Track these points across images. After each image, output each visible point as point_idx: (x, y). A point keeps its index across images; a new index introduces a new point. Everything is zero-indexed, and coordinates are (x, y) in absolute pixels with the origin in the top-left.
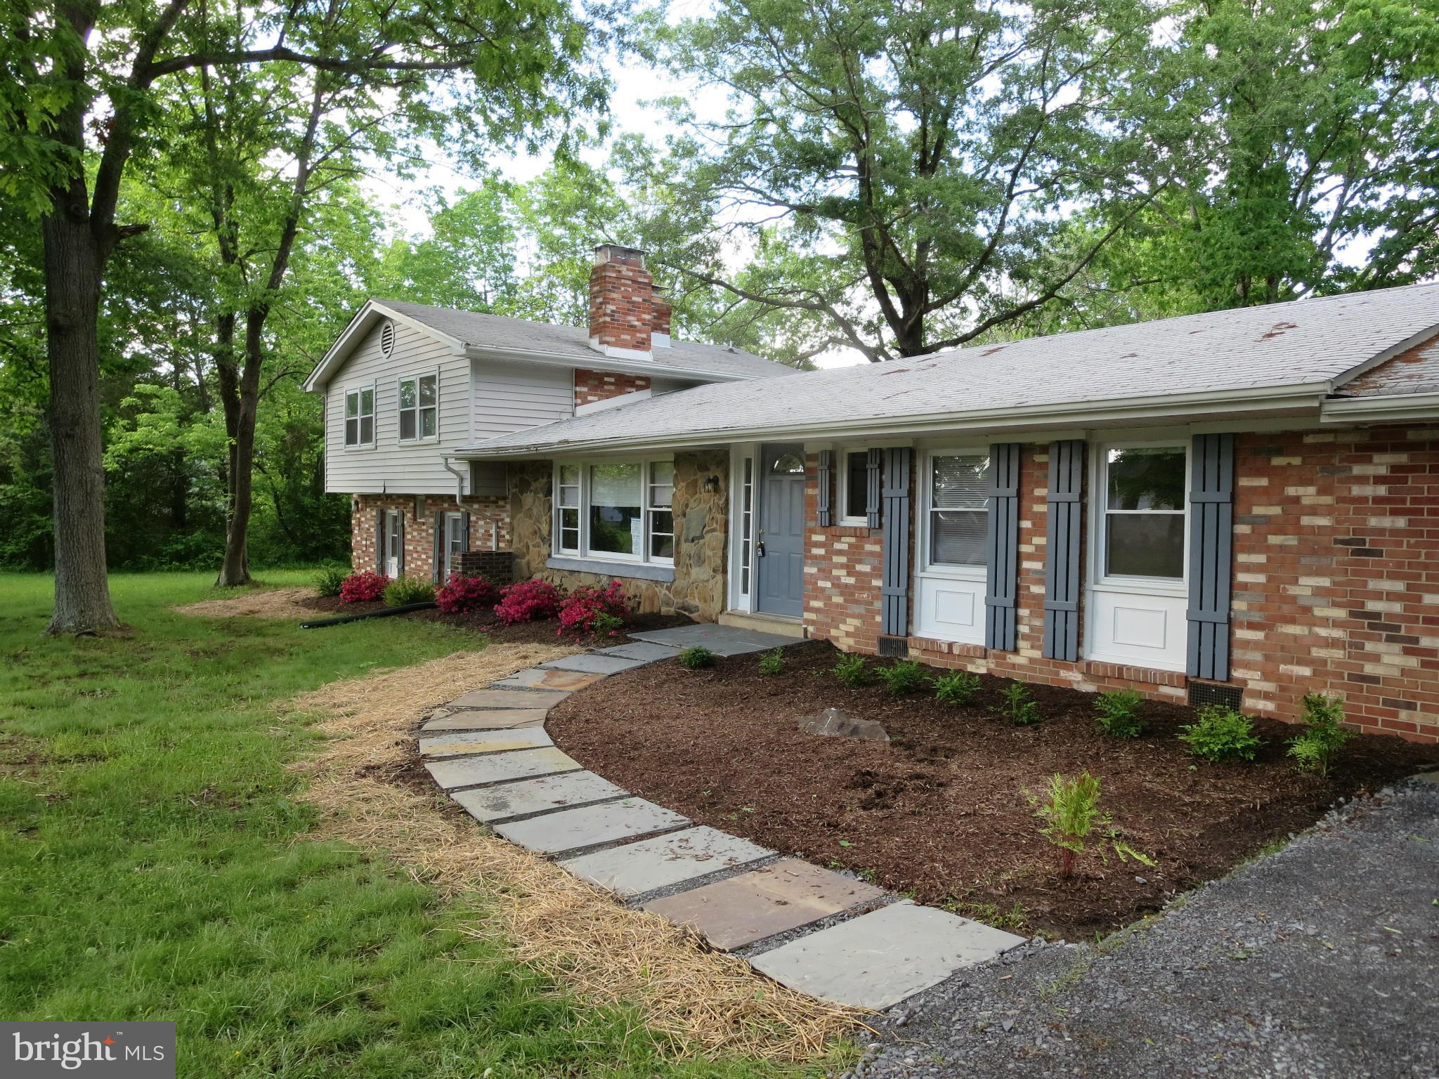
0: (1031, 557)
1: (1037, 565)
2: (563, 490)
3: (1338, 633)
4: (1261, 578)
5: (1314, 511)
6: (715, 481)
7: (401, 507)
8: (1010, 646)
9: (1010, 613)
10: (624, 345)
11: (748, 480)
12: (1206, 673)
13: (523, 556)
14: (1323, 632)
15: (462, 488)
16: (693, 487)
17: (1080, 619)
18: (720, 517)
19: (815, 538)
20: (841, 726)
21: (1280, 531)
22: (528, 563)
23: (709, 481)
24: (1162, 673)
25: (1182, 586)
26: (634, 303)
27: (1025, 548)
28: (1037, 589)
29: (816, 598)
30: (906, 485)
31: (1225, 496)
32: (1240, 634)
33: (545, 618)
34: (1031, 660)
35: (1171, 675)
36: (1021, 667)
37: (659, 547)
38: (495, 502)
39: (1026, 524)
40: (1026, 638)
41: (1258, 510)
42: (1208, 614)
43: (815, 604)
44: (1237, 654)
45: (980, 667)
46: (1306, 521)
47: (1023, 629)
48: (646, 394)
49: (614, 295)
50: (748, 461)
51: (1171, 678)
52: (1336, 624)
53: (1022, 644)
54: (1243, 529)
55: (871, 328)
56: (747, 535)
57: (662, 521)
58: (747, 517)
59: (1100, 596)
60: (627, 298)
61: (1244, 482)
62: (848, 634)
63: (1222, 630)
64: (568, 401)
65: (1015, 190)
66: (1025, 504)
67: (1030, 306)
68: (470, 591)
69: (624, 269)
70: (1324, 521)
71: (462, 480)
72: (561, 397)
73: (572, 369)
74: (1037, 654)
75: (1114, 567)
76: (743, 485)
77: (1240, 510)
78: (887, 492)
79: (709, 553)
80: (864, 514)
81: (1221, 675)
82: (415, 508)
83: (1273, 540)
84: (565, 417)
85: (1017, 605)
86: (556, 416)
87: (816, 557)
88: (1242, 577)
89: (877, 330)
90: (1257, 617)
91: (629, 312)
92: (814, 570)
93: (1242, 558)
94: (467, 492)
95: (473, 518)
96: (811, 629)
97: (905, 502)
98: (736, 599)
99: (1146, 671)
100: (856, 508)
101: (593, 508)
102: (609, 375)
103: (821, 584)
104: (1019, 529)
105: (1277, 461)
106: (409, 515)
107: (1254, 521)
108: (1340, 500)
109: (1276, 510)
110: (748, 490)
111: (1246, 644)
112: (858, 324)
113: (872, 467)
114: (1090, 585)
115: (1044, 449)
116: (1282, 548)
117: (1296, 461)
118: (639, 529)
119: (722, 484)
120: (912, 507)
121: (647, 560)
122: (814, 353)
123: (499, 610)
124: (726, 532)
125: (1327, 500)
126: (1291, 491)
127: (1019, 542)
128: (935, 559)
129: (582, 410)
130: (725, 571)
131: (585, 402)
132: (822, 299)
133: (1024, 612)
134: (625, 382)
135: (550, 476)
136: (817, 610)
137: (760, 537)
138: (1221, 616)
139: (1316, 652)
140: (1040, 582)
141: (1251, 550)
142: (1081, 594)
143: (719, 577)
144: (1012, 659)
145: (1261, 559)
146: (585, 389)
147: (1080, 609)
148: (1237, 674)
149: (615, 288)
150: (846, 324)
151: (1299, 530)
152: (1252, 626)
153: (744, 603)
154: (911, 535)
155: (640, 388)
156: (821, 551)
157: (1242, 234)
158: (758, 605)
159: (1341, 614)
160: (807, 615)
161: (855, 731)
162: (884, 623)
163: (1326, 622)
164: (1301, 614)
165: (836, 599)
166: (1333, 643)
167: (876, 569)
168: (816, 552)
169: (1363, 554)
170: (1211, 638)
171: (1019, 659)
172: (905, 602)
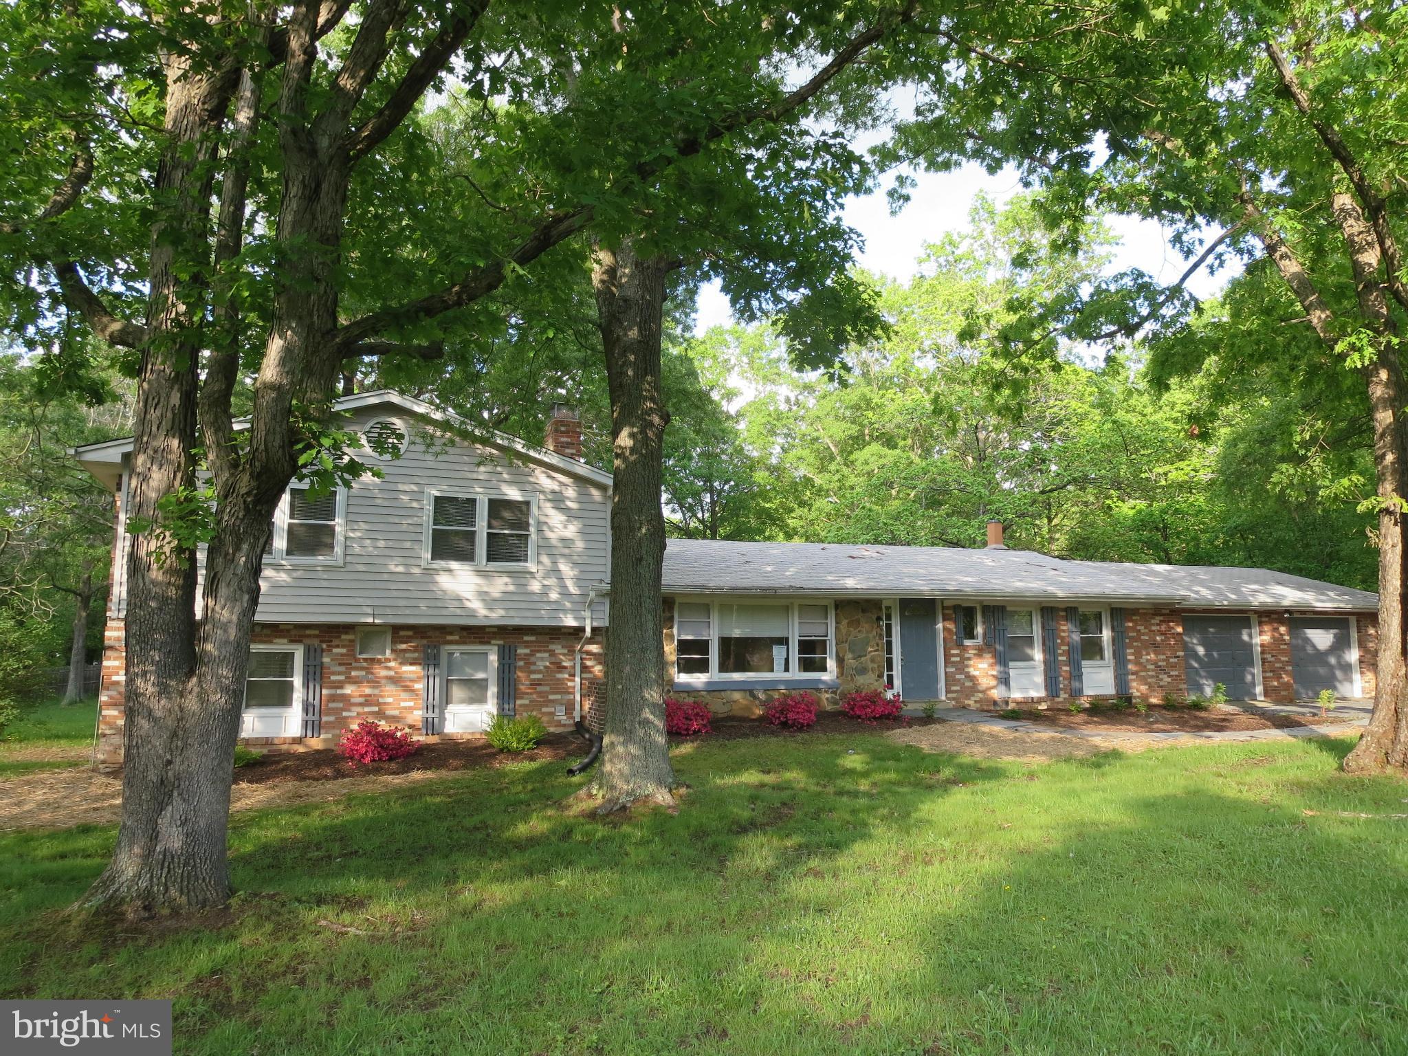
0: (1062, 655)
1: (1063, 658)
2: (683, 623)
3: (1153, 673)
4: (1133, 657)
5: (1144, 634)
6: (878, 619)
7: (311, 641)
8: (1055, 695)
9: (1054, 680)
11: (889, 619)
12: (1121, 692)
14: (1149, 673)
16: (855, 624)
17: (1080, 679)
18: (880, 642)
19: (953, 652)
21: (1137, 641)
24: (1108, 695)
25: (1109, 663)
27: (1058, 652)
28: (1063, 668)
29: (955, 685)
30: (1005, 623)
31: (1123, 630)
32: (1128, 677)
34: (1065, 699)
35: (1111, 695)
36: (1060, 702)
39: (1059, 641)
40: (1061, 691)
41: (1130, 634)
42: (1119, 672)
43: (955, 688)
44: (1129, 684)
45: (1043, 706)
46: (1143, 637)
47: (1060, 686)
50: (887, 608)
51: (1111, 697)
52: (1153, 670)
53: (1060, 693)
54: (1127, 641)
56: (889, 653)
58: (889, 642)
59: (1086, 670)
61: (1126, 624)
62: (976, 701)
63: (1124, 677)
66: (1058, 632)
70: (1146, 638)
74: (1066, 696)
75: (1087, 657)
76: (884, 622)
77: (1125, 635)
78: (997, 627)
79: (872, 665)
80: (974, 638)
81: (1125, 692)
83: (1135, 645)
85: (1056, 676)
87: (954, 662)
88: (1128, 657)
90: (1133, 671)
93: (1127, 651)
97: (1005, 632)
99: (1104, 696)
100: (968, 636)
101: (720, 638)
103: (957, 677)
104: (1057, 643)
106: (338, 650)
107: (1130, 638)
108: (1149, 631)
109: (1134, 634)
110: (888, 625)
111: (1132, 680)
114: (1082, 665)
115: (1064, 609)
116: (1137, 647)
117: (1138, 617)
119: (880, 622)
121: (798, 675)
124: (883, 651)
125: (1146, 631)
126: (1138, 628)
127: (1058, 648)
130: (883, 676)
133: (1059, 679)
135: (673, 611)
136: (955, 692)
137: (902, 654)
138: (1123, 671)
139: (1149, 680)
140: (1064, 665)
141: (1130, 648)
142: (1079, 669)
143: (881, 681)
144: (1057, 700)
145: (1133, 651)
147: (1079, 676)
148: (1130, 691)
151: (1141, 641)
152: (1133, 674)
156: (959, 659)
158: (903, 694)
159: (1153, 667)
162: (997, 693)
163: (1149, 670)
164: (1145, 669)
165: (968, 684)
166: (1152, 677)
167: (991, 665)
168: (953, 659)
169: (1156, 647)
170: (1121, 679)
171: (1060, 699)
172: (1005, 681)
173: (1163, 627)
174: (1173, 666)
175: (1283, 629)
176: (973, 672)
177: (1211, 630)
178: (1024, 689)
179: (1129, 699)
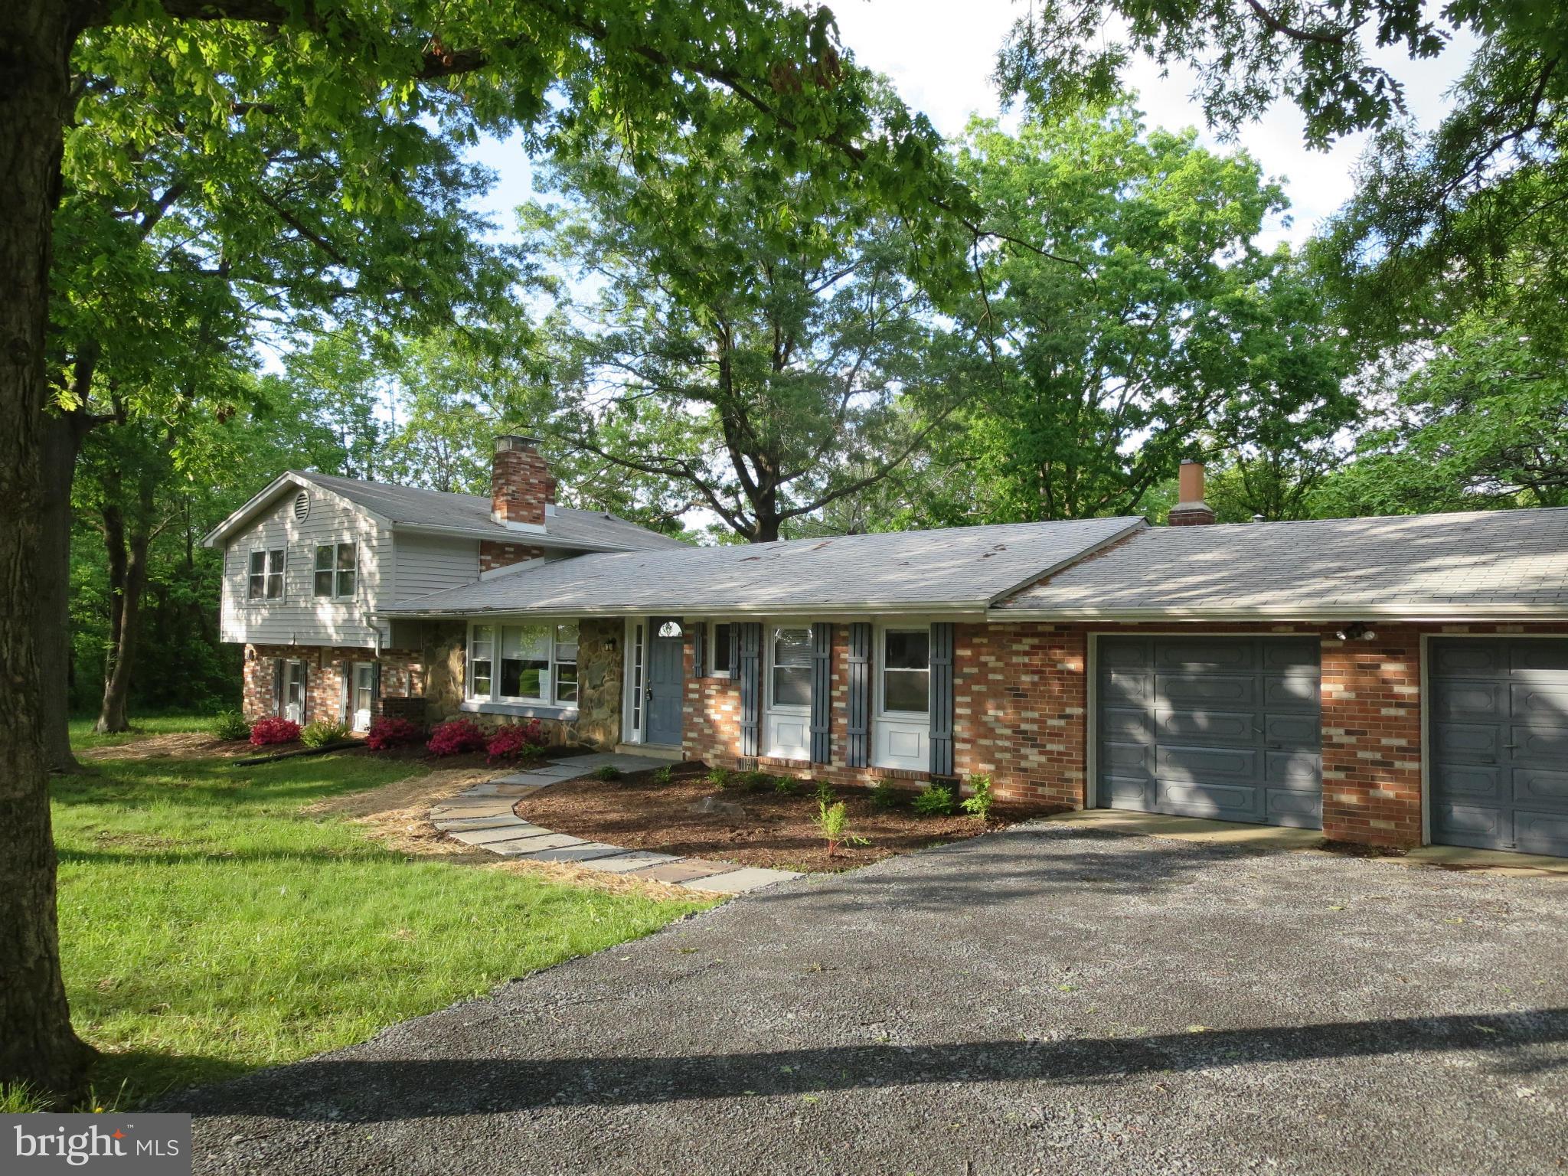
0: (839, 699)
1: (842, 705)
2: (475, 645)
3: (1007, 744)
4: (968, 711)
5: (994, 671)
6: (613, 642)
7: (304, 658)
8: (826, 760)
9: (826, 737)
10: (522, 520)
11: (639, 641)
12: (940, 771)
13: (436, 702)
14: (1000, 743)
15: (381, 643)
16: (594, 647)
17: (869, 740)
18: (616, 669)
19: (692, 686)
20: (715, 807)
21: (978, 683)
22: (441, 707)
23: (609, 642)
24: (916, 773)
25: (926, 717)
26: (531, 484)
27: (835, 693)
28: (842, 721)
29: (692, 731)
30: (756, 649)
31: (948, 661)
32: (958, 746)
33: (470, 751)
34: (840, 769)
35: (921, 773)
36: (834, 774)
37: (563, 692)
38: (408, 655)
39: (835, 677)
40: (836, 753)
41: (966, 670)
42: (941, 734)
43: (691, 735)
44: (957, 758)
45: (806, 776)
46: (991, 676)
47: (834, 748)
48: (540, 561)
49: (515, 478)
50: (639, 628)
51: (921, 776)
52: (1007, 738)
53: (834, 758)
54: (958, 681)
55: (729, 491)
56: (638, 683)
57: (566, 671)
58: (638, 670)
59: (881, 725)
60: (525, 480)
61: (960, 652)
62: (716, 756)
63: (948, 744)
64: (474, 568)
65: (852, 389)
66: (835, 663)
67: (868, 482)
68: (397, 731)
69: (523, 455)
70: (999, 677)
71: (381, 635)
72: (468, 563)
73: (477, 541)
74: (843, 764)
75: (889, 706)
76: (635, 645)
77: (957, 670)
78: (743, 654)
79: (607, 697)
80: (727, 669)
81: (948, 772)
82: (320, 657)
83: (975, 688)
84: (471, 581)
85: (830, 731)
86: (464, 580)
87: (691, 700)
88: (958, 711)
89: (735, 494)
90: (966, 735)
91: (527, 492)
92: (690, 710)
93: (959, 699)
94: (386, 645)
95: (384, 668)
96: (688, 754)
97: (756, 662)
98: (630, 735)
99: (907, 772)
100: (722, 665)
101: (504, 661)
102: (509, 545)
103: (696, 720)
104: (831, 681)
105: (976, 640)
106: (314, 665)
107: (964, 676)
108: (1007, 664)
109: (975, 670)
110: (639, 650)
111: (962, 752)
112: (717, 488)
113: (733, 635)
114: (875, 717)
115: (846, 627)
116: (979, 693)
117: (985, 641)
118: (545, 677)
119: (618, 645)
120: (761, 664)
121: (553, 703)
122: (678, 513)
123: (431, 745)
124: (622, 681)
125: (1001, 664)
126: (983, 659)
127: (831, 689)
128: (777, 701)
129: (486, 576)
130: (620, 712)
131: (489, 568)
132: (686, 467)
133: (834, 736)
134: (521, 551)
135: (464, 633)
136: (692, 740)
137: (648, 685)
138: (947, 735)
139: (998, 755)
140: (844, 716)
141: (963, 694)
142: (869, 723)
143: (616, 716)
144: (828, 768)
145: (968, 699)
146: (489, 558)
147: (869, 733)
148: (958, 770)
149: (516, 472)
150: (706, 488)
151: (987, 682)
152: (965, 741)
153: (636, 737)
154: (760, 684)
155: (534, 556)
156: (696, 696)
157: (1033, 433)
158: (647, 737)
159: (1008, 732)
160: (685, 744)
161: (724, 809)
162: (742, 747)
163: (1001, 737)
164: (989, 733)
165: (707, 731)
166: (1005, 750)
167: (736, 708)
168: (692, 696)
169: (1019, 696)
170: (943, 749)
171: (832, 769)
172: (756, 732)
173: (1037, 661)
174: (1056, 735)
175: (1391, 669)
176: (714, 715)
177: (1193, 667)
178: (788, 747)
179: (953, 784)
